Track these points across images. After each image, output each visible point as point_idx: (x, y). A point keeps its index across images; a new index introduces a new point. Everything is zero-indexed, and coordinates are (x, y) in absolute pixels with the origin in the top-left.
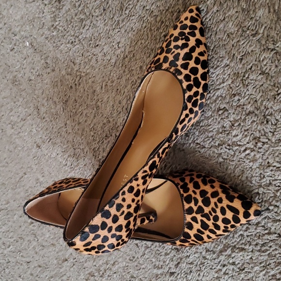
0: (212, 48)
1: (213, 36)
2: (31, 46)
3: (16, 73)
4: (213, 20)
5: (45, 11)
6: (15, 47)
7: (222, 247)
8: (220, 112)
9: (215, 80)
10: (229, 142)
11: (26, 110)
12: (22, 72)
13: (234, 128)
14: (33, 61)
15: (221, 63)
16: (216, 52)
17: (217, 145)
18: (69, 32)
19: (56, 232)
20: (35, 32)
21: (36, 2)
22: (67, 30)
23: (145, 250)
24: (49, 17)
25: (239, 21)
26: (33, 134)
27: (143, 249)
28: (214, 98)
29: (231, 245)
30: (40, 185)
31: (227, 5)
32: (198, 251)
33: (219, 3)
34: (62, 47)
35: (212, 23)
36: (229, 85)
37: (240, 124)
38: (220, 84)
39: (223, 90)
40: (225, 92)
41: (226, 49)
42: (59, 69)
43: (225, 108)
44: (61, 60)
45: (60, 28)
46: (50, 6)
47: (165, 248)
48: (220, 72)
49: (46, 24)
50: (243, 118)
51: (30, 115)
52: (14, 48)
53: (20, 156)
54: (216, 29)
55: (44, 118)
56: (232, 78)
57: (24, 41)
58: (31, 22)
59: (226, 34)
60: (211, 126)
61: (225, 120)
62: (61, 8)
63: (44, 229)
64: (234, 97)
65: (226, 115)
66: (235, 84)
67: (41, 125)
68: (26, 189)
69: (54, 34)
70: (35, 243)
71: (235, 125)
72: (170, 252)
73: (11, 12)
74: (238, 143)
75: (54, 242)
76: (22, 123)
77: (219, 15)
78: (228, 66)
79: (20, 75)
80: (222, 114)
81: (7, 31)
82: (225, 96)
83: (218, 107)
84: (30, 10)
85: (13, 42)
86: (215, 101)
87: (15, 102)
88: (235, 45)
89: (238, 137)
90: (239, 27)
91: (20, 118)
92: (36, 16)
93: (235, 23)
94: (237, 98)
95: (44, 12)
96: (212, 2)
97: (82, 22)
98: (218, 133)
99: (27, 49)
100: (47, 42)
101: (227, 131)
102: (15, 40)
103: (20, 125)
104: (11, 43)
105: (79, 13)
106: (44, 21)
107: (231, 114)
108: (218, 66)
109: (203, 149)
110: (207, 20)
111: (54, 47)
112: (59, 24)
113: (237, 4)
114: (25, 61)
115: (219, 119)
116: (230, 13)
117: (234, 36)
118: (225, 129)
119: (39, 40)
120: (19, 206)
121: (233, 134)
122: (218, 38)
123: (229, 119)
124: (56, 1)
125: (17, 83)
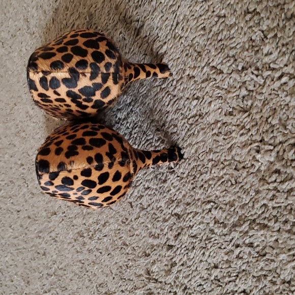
7: (236, 220)
8: (248, 17)
10: (258, 64)
11: (16, 23)
13: (267, 41)
17: (240, 68)
23: (140, 211)
26: (23, 55)
27: (138, 210)
29: (250, 218)
30: (30, 120)
32: (205, 221)
37: (276, 36)
43: (255, 9)
47: (164, 213)
51: (20, 29)
53: (11, 82)
55: (33, 34)
60: (234, 40)
61: (254, 29)
65: (257, 21)
67: (30, 42)
68: (16, 123)
70: (24, 190)
71: (269, 37)
72: (170, 218)
74: (272, 66)
76: (12, 40)
80: (250, 19)
83: (245, 8)
87: (5, 14)
89: (272, 57)
91: (11, 34)
98: (243, 49)
101: (257, 46)
103: (10, 43)
107: (265, 19)
109: (221, 76)
115: (246, 29)
118: (254, 44)
120: (10, 144)
121: (265, 51)
123: (261, 28)
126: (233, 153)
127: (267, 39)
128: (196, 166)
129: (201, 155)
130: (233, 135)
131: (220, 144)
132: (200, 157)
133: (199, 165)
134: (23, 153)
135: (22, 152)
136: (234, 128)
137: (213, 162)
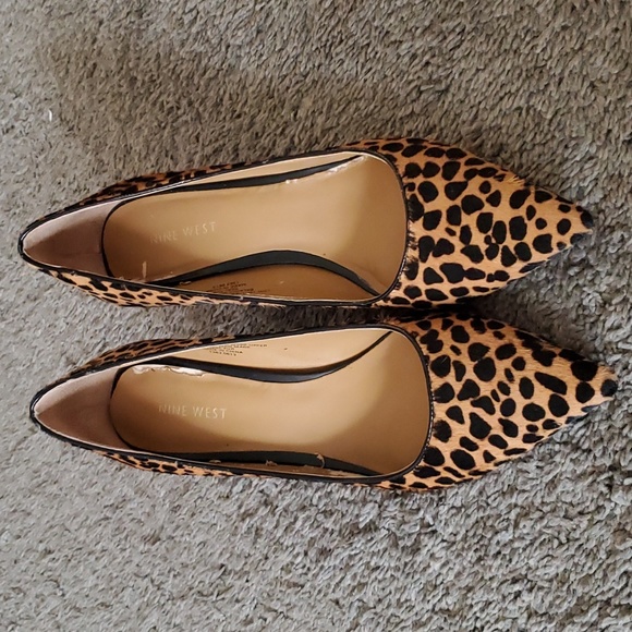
0: (549, 116)
1: (552, 88)
2: (58, 121)
3: (16, 187)
4: (552, 50)
5: (99, 36)
6: (16, 125)
7: (572, 605)
8: (573, 271)
10: (596, 344)
12: (33, 184)
13: (612, 308)
14: (63, 157)
15: (575, 153)
16: (561, 127)
18: (163, 86)
19: (115, 575)
20: (69, 87)
21: (76, 15)
22: (158, 82)
23: (360, 614)
24: (111, 49)
25: (623, 51)
26: (57, 333)
27: (354, 613)
29: (599, 598)
30: (73, 458)
31: (591, 11)
32: (507, 614)
33: (569, 8)
34: (142, 121)
35: (550, 57)
36: (596, 204)
37: (625, 300)
41: (586, 118)
43: (583, 260)
45: (140, 77)
46: (113, 25)
47: (415, 611)
48: (573, 174)
49: (100, 67)
52: (13, 127)
54: (558, 71)
56: (603, 188)
58: (62, 63)
59: (586, 84)
60: (546, 305)
61: (585, 289)
62: (142, 27)
63: (82, 568)
64: (611, 232)
65: (589, 278)
66: (614, 201)
67: (80, 310)
68: (35, 467)
70: (54, 603)
71: (614, 302)
72: (430, 618)
73: (7, 40)
74: (620, 345)
75: (108, 598)
76: (30, 305)
77: (567, 38)
78: (591, 158)
79: (28, 191)
80: (577, 274)
84: (59, 35)
85: (12, 112)
88: (611, 109)
89: (620, 332)
90: (621, 65)
91: (24, 294)
92: (75, 48)
93: (611, 55)
94: (617, 235)
95: (94, 41)
96: (549, 7)
97: (200, 62)
99: (49, 127)
100: (102, 109)
101: (591, 316)
102: (16, 106)
104: (6, 114)
105: (191, 39)
106: (95, 61)
107: (603, 275)
108: (567, 159)
110: (538, 51)
112: (138, 65)
113: (616, 11)
114: (41, 158)
115: (570, 288)
116: (597, 33)
117: (610, 86)
118: (586, 312)
120: (15, 511)
121: (608, 325)
122: (565, 94)
123: (596, 288)
124: (128, 14)
125: (17, 211)
126: (559, 489)
127: (611, 305)
128: (482, 518)
129: (493, 497)
130: (557, 459)
131: (531, 476)
132: (490, 501)
133: (489, 517)
134: (51, 527)
135: (48, 525)
136: (557, 447)
137: (518, 510)
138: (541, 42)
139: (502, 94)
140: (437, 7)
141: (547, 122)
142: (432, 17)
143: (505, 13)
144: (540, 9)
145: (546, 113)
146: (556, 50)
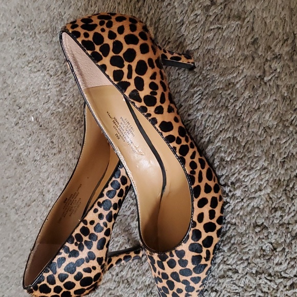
0: (243, 144)
1: (244, 129)
2: (36, 121)
3: (21, 151)
4: (244, 108)
5: (50, 83)
6: (20, 122)
8: (258, 230)
9: (250, 186)
10: (271, 271)
11: (31, 194)
12: (27, 151)
13: (276, 254)
14: (38, 139)
15: (257, 165)
17: (254, 272)
18: (76, 110)
20: (40, 106)
21: (41, 71)
22: (74, 107)
24: (55, 90)
25: (279, 112)
26: (37, 224)
28: (249, 209)
31: (263, 90)
33: (252, 87)
34: (68, 126)
35: (243, 112)
36: (268, 194)
37: (284, 249)
38: (256, 192)
39: (260, 200)
40: (263, 202)
41: (262, 147)
42: (65, 151)
43: (263, 224)
44: (67, 141)
45: (66, 104)
46: (55, 78)
48: (256, 177)
49: (51, 98)
50: (288, 241)
51: (35, 200)
52: (18, 123)
53: (24, 247)
54: (248, 120)
56: (271, 186)
57: (29, 115)
58: (37, 94)
59: (262, 128)
60: (246, 246)
61: (263, 240)
62: (67, 80)
64: (276, 211)
65: (266, 234)
66: (276, 194)
69: (60, 110)
71: (278, 250)
73: (15, 81)
74: (284, 275)
76: (27, 208)
77: (251, 102)
78: (265, 169)
79: (25, 154)
80: (259, 232)
81: (11, 102)
82: (264, 208)
83: (253, 221)
84: (34, 81)
85: (18, 116)
86: (250, 213)
87: (19, 184)
88: (274, 143)
89: (282, 267)
90: (278, 119)
91: (25, 202)
92: (41, 88)
93: (273, 114)
94: (279, 213)
95: (49, 85)
98: (255, 256)
99: (32, 124)
100: (53, 118)
101: (268, 255)
102: (19, 113)
103: (24, 211)
104: (16, 116)
106: (49, 95)
107: (273, 234)
108: (253, 168)
109: (236, 275)
110: (237, 108)
111: (60, 125)
112: (66, 99)
113: (275, 90)
114: (30, 138)
115: (257, 239)
116: (266, 101)
117: (273, 131)
118: (265, 253)
119: (44, 116)
121: (276, 262)
122: (251, 132)
123: (269, 240)
124: (61, 73)
125: (21, 163)
127: (276, 252)
138: (239, 104)
139: (221, 129)
140: (191, 81)
141: (242, 147)
142: (188, 86)
143: (221, 87)
144: (238, 86)
145: (242, 142)
146: (246, 109)
